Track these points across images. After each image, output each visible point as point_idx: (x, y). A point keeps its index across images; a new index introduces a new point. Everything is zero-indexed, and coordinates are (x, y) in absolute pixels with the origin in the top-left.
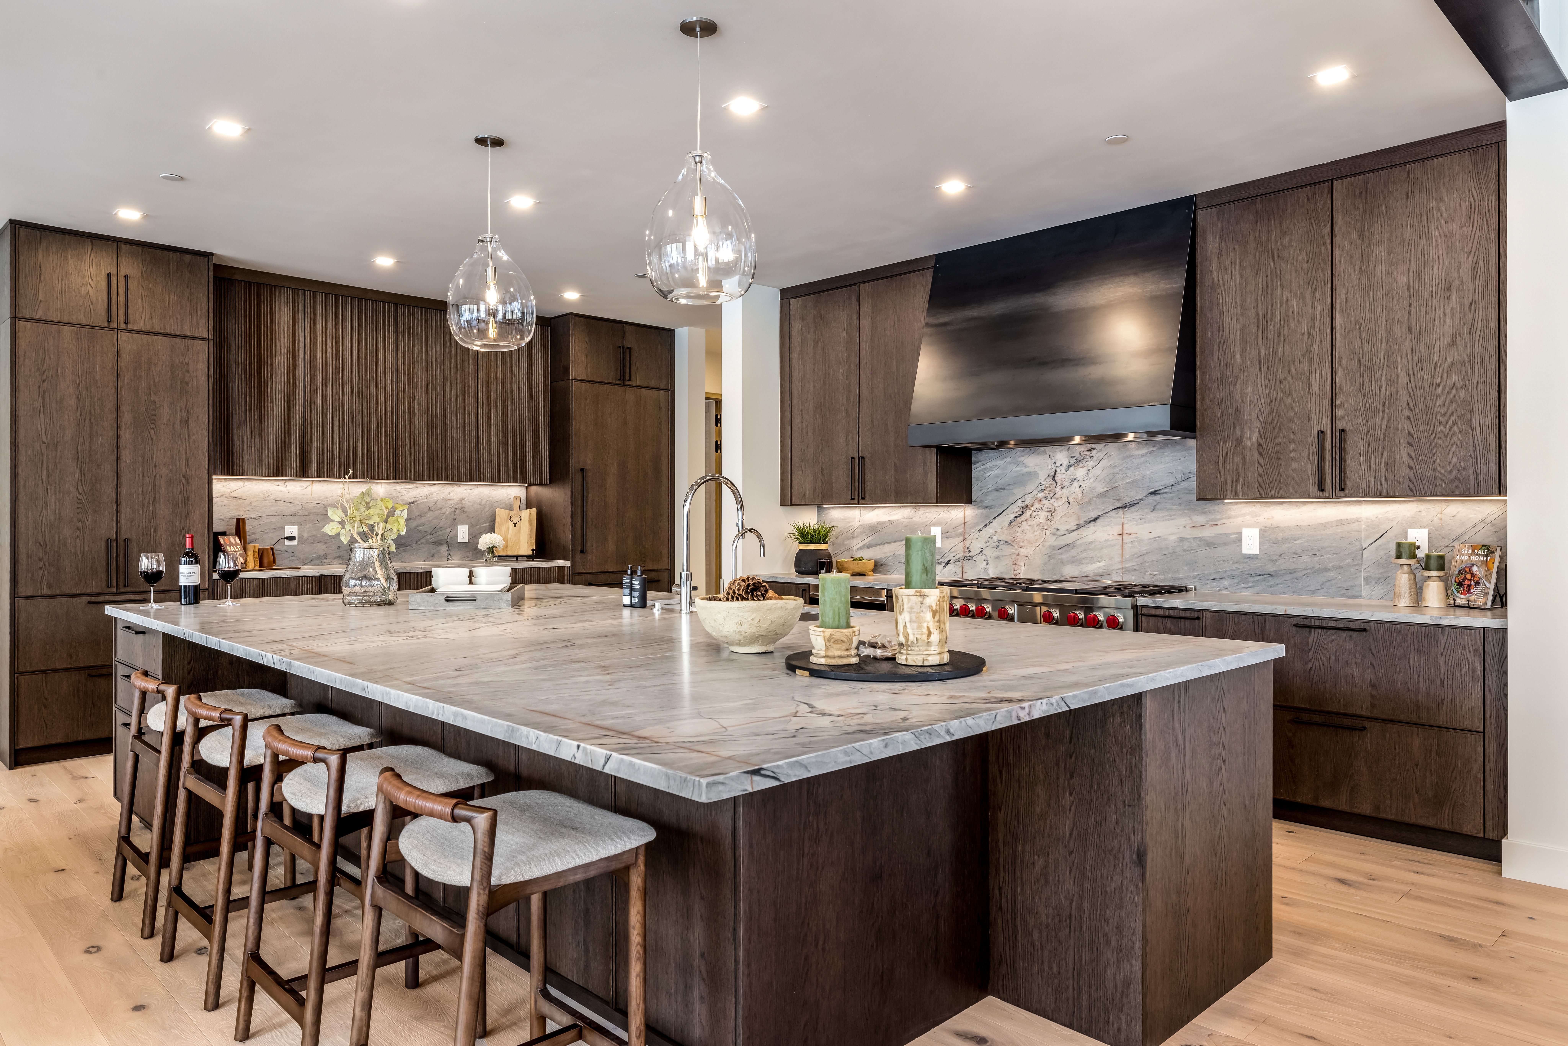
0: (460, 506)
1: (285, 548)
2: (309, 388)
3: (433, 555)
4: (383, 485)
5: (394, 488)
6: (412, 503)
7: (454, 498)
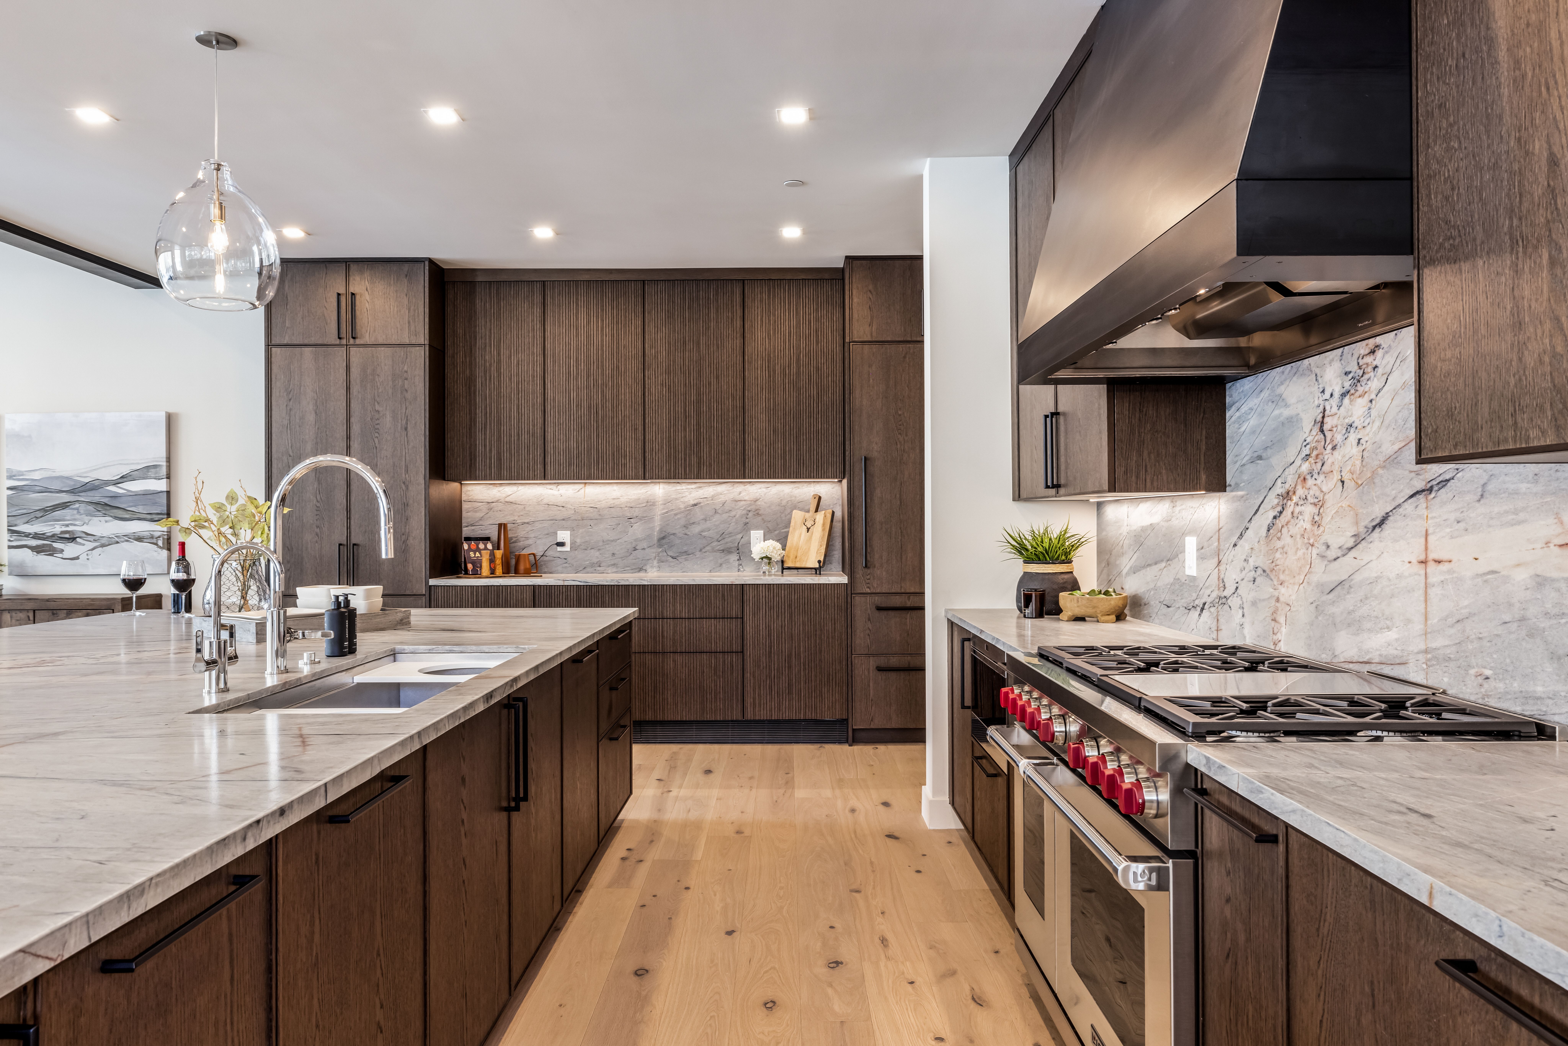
0: (753, 507)
1: (558, 555)
2: (548, 385)
3: (721, 565)
4: (662, 486)
5: (674, 489)
6: (695, 505)
7: (746, 498)
